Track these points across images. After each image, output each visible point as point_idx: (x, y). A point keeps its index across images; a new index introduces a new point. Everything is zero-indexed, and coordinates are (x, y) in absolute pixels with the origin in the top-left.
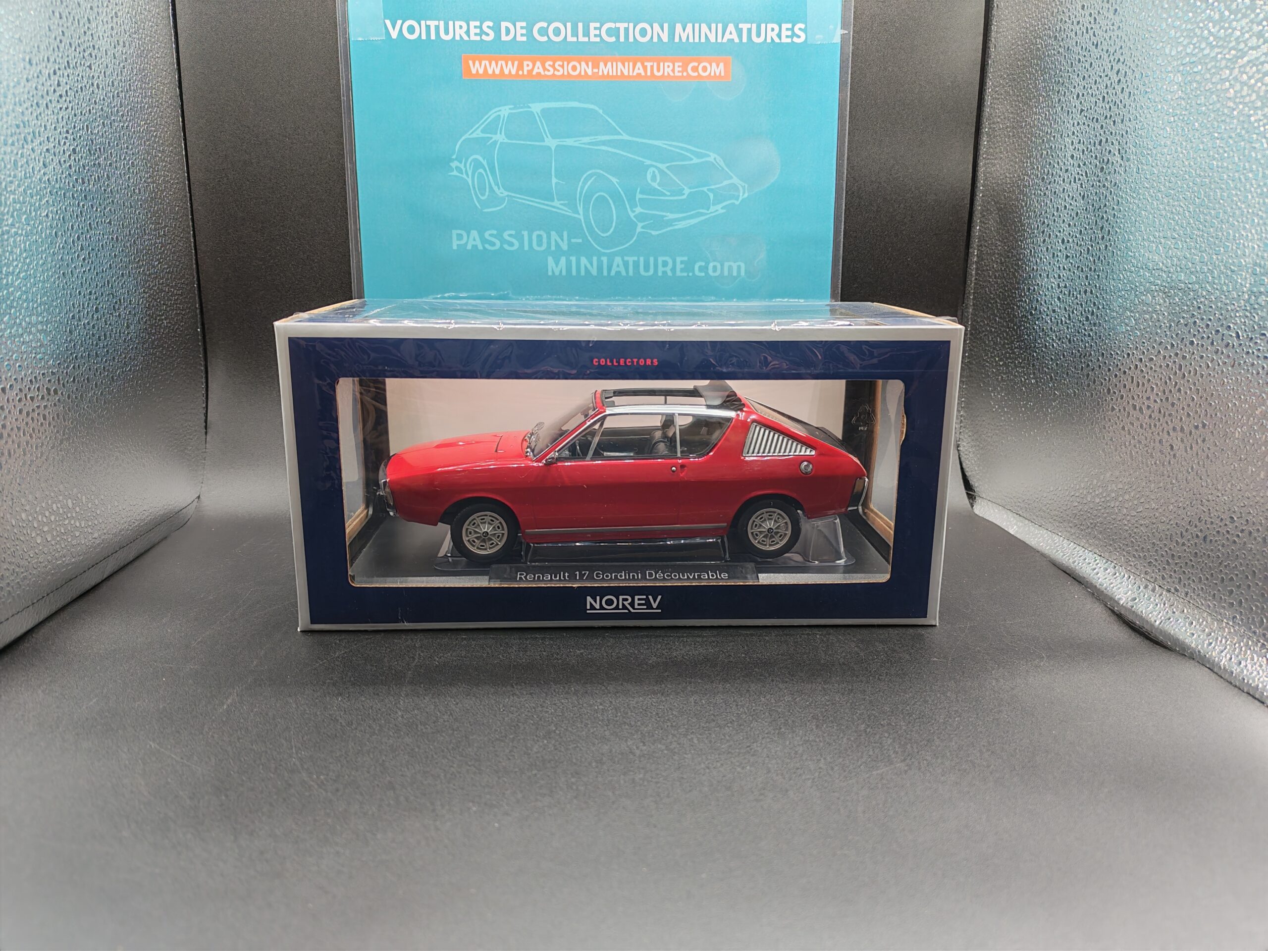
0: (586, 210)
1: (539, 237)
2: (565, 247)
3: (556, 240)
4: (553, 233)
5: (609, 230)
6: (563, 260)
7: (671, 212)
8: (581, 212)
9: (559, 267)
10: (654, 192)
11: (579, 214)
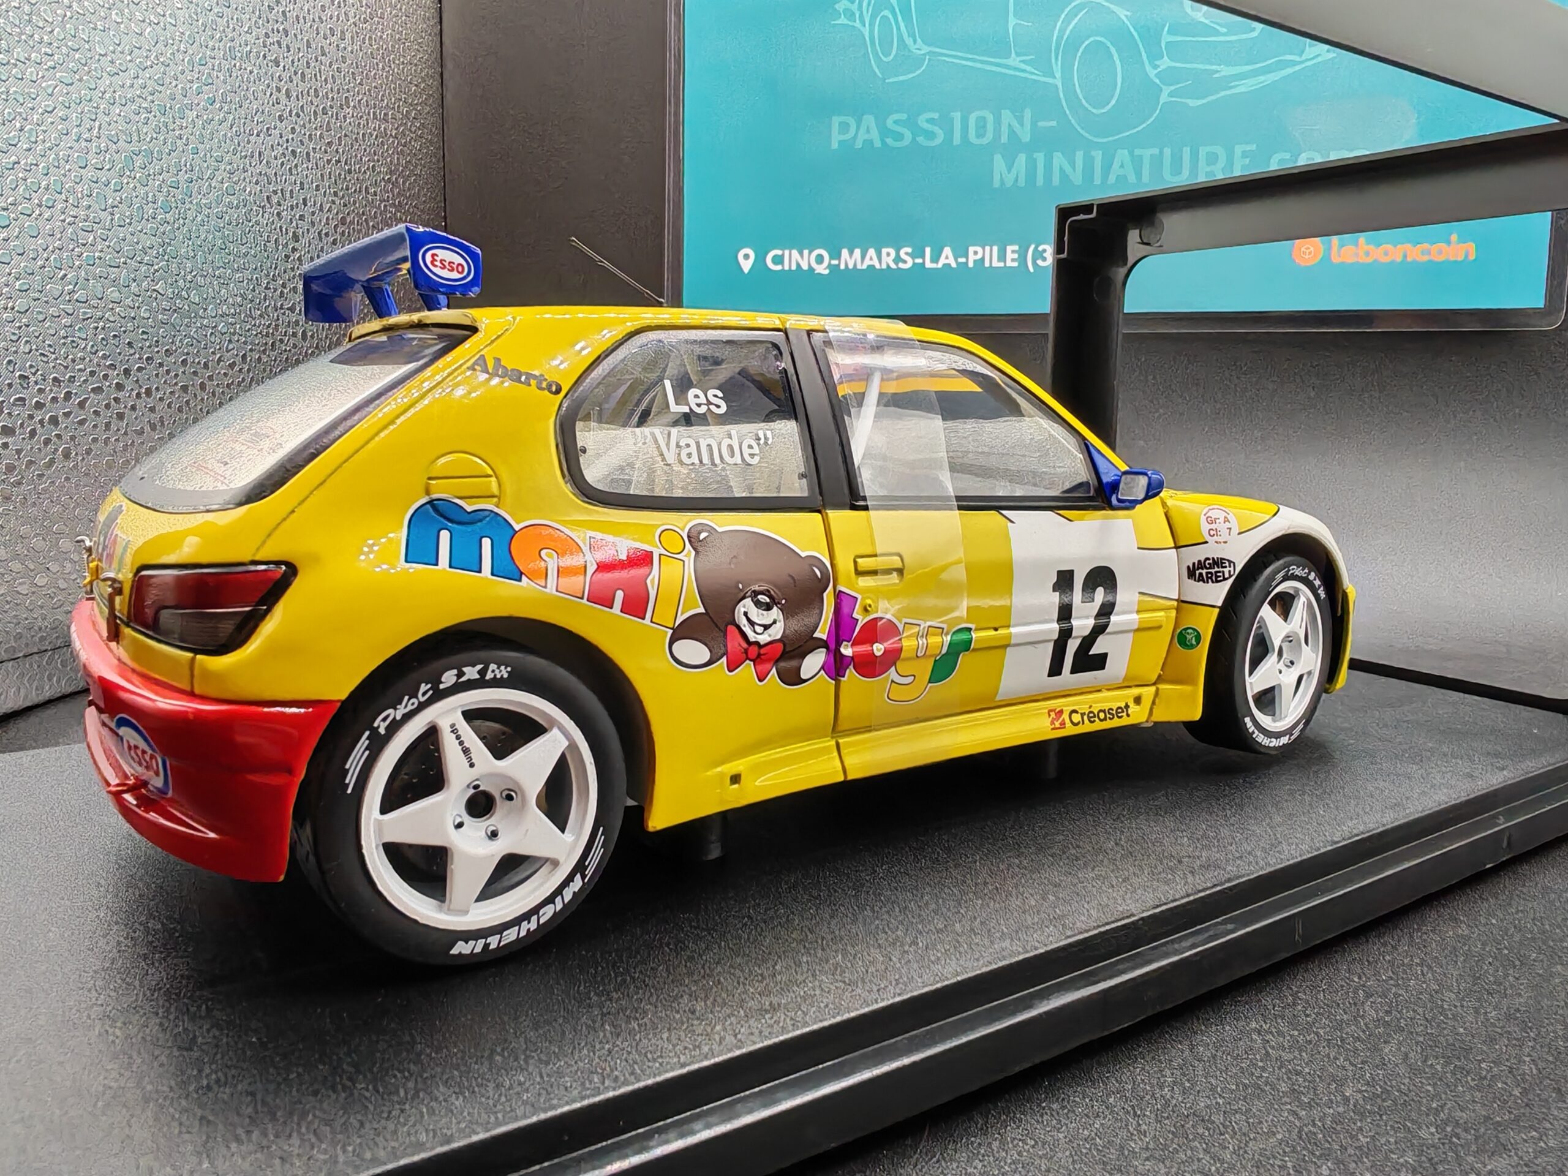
0: (1067, 69)
1: (981, 121)
2: (1026, 136)
3: (1009, 125)
4: (1007, 116)
5: (1108, 102)
6: (1022, 158)
7: (1227, 64)
8: (1058, 75)
9: (1014, 171)
10: (1195, 28)
11: (1055, 77)
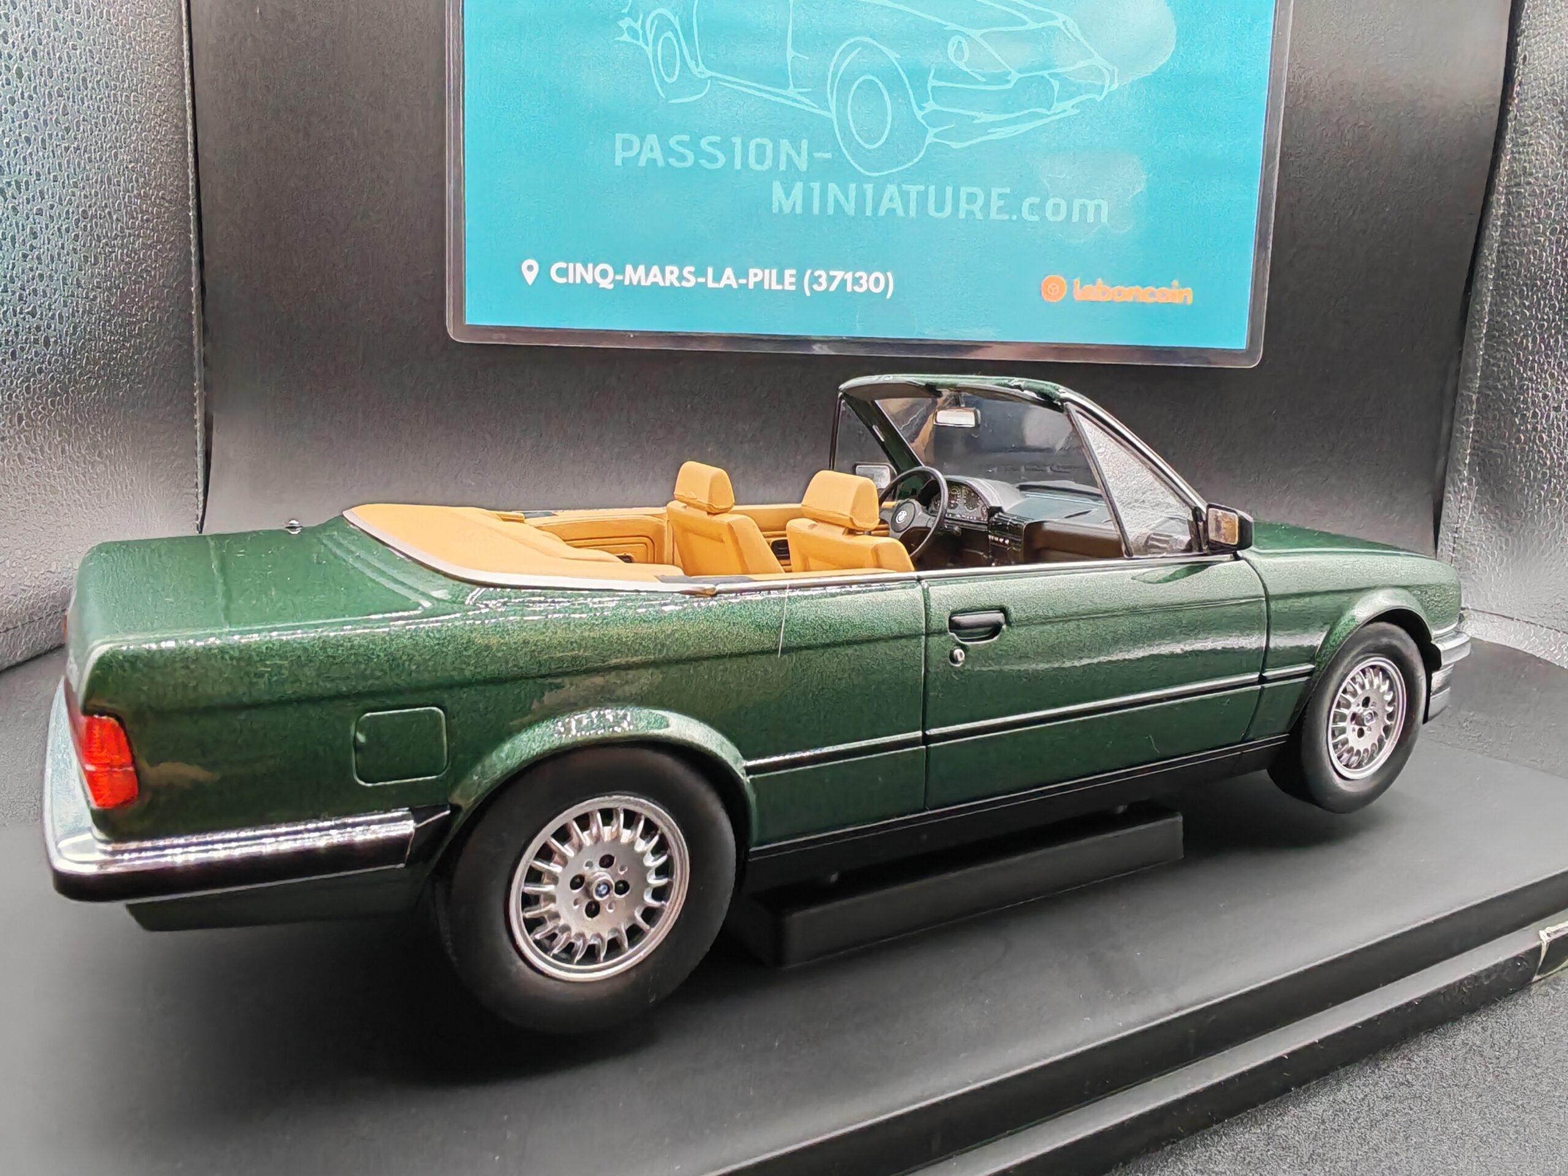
0: (842, 103)
1: (761, 148)
2: (803, 167)
3: (788, 154)
4: (785, 144)
5: (880, 138)
6: (799, 187)
7: (987, 111)
8: (833, 108)
9: (792, 199)
10: (957, 75)
11: (829, 110)
